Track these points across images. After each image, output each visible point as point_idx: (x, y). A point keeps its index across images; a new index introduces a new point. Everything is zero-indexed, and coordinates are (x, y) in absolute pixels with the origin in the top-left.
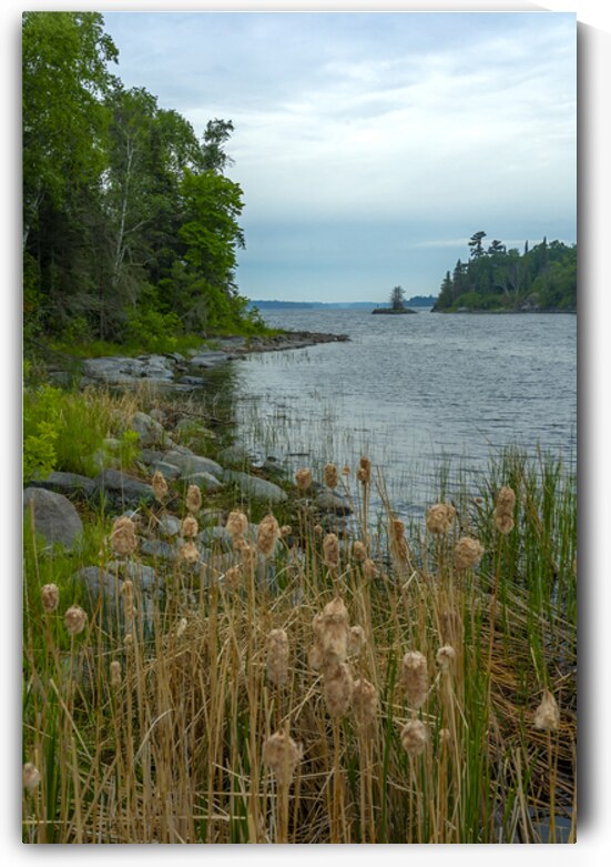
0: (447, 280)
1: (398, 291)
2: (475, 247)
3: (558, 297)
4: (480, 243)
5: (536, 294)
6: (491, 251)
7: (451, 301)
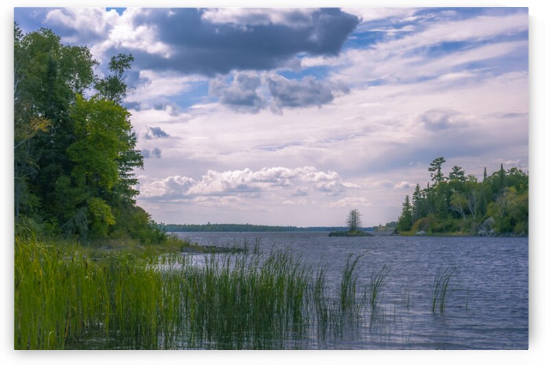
0: (407, 204)
1: (354, 214)
2: (436, 172)
3: (513, 222)
4: (440, 168)
5: (491, 219)
6: (451, 176)
7: (411, 225)
